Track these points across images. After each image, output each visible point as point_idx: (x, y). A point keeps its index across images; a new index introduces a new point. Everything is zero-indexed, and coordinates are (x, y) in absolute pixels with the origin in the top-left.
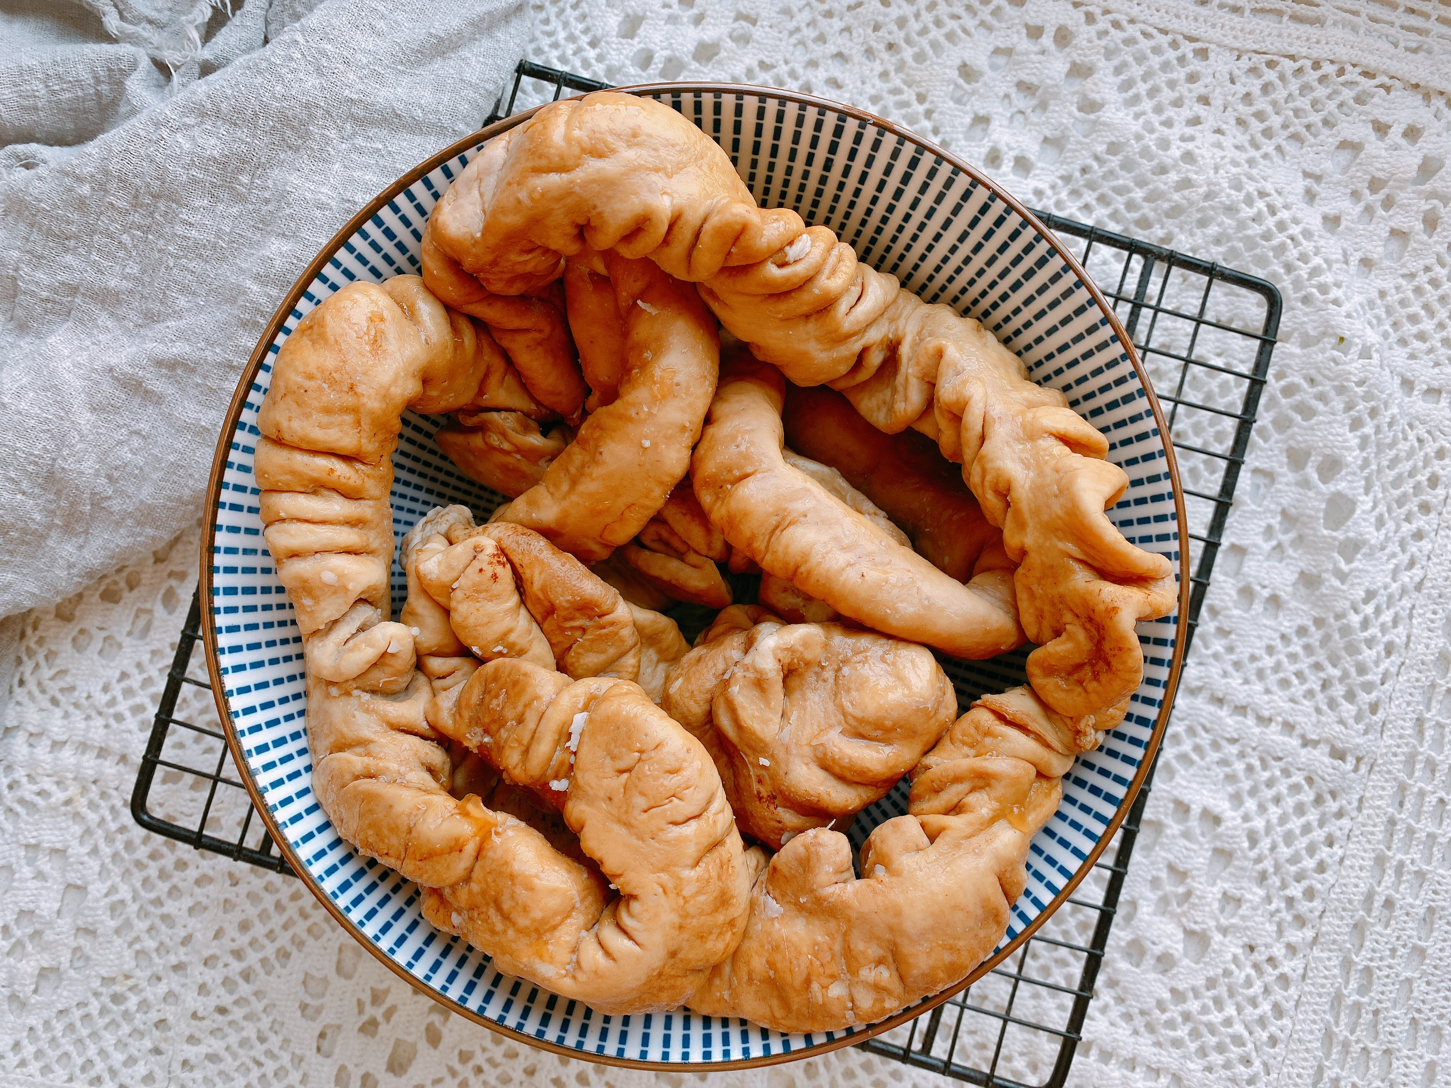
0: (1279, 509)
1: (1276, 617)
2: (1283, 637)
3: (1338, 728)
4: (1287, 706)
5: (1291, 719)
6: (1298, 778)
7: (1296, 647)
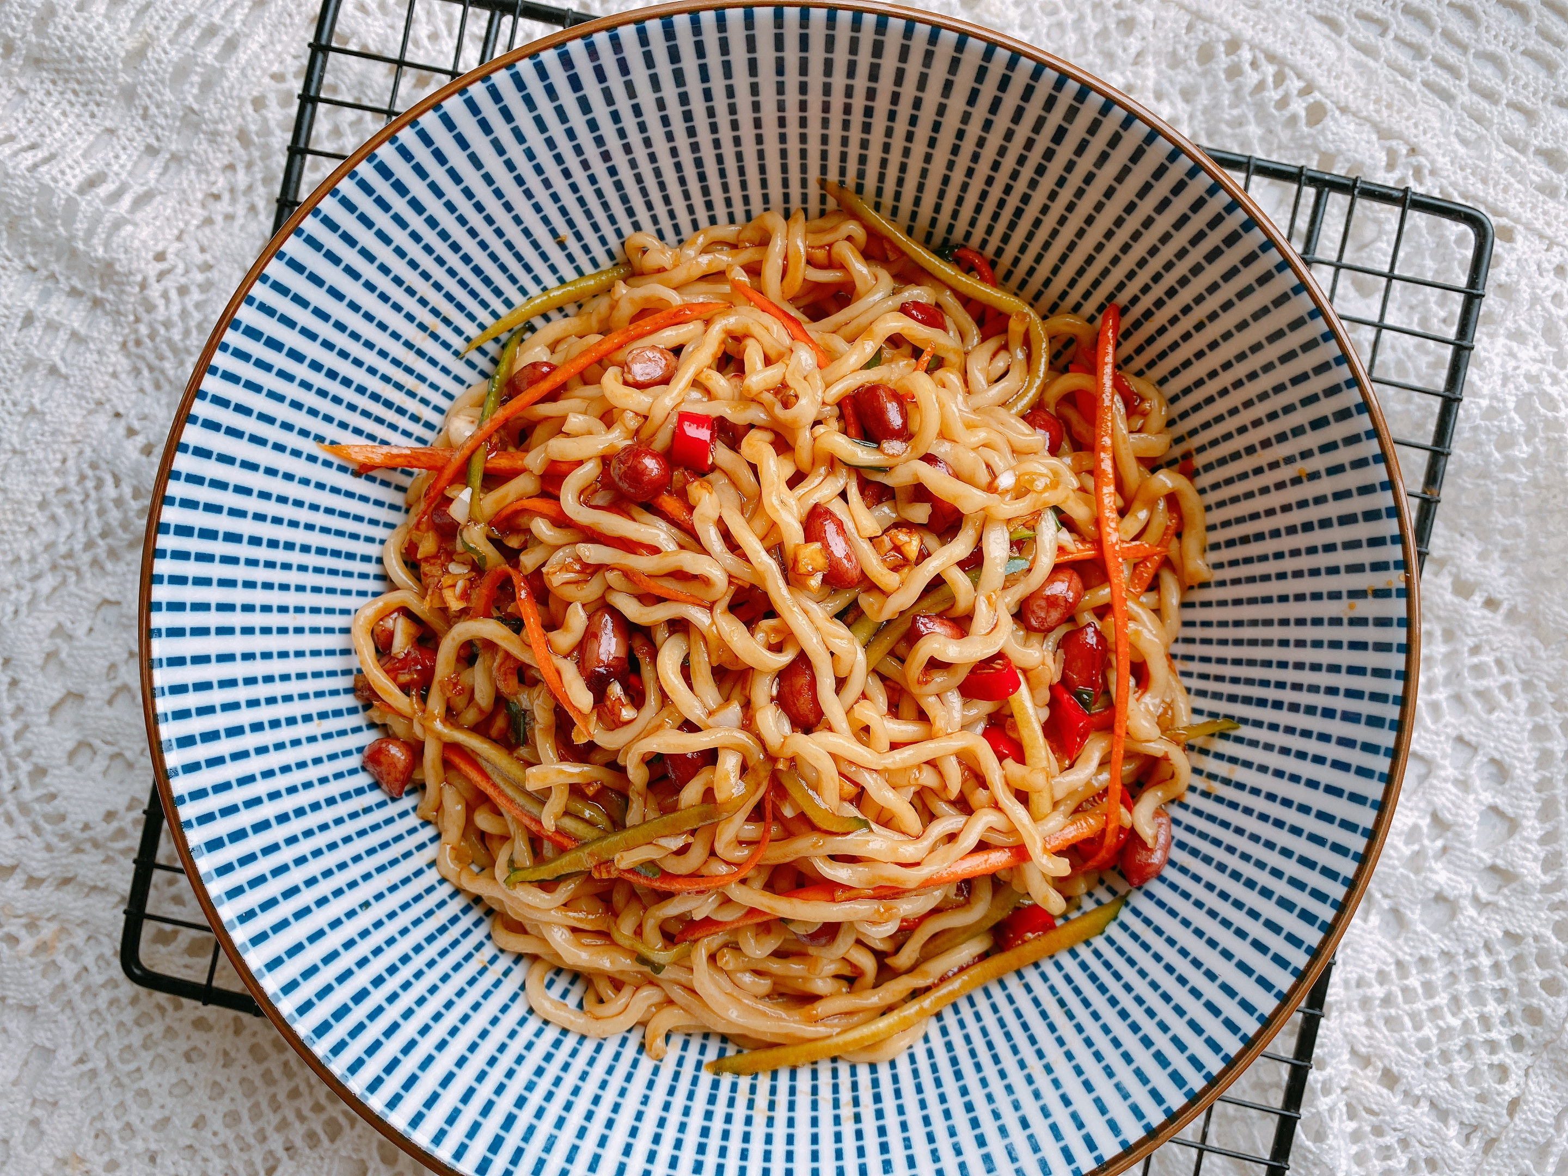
0: (1430, 809)
1: (1395, 938)
2: (1399, 964)
3: (1445, 1086)
4: (1393, 1050)
5: (1395, 1069)
6: (1390, 1139)
7: (1414, 981)
